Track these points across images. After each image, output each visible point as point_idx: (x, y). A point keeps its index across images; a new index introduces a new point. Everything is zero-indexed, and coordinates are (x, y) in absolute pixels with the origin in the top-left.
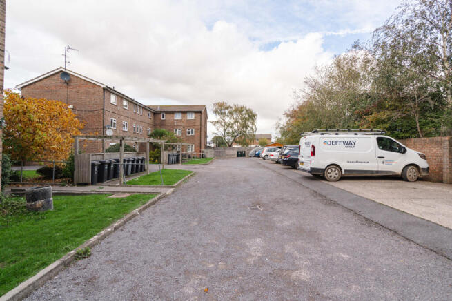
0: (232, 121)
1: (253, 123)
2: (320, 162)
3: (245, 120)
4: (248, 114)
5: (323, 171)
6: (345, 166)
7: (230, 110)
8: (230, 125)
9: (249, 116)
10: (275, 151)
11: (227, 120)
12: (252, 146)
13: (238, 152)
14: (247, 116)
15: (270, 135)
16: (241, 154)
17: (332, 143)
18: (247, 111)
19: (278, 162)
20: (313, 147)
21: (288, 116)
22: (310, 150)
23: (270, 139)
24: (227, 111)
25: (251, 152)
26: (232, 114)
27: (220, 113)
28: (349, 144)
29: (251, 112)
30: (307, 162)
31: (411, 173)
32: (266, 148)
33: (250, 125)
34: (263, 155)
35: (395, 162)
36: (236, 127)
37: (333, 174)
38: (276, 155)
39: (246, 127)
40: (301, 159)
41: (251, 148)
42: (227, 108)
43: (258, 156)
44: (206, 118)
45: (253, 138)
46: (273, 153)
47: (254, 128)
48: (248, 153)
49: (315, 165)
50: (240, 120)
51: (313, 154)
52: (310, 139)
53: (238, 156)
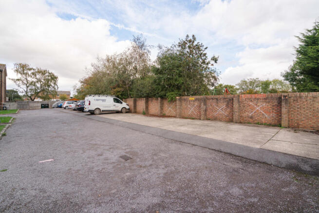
0: (35, 80)
1: (55, 84)
2: (92, 108)
3: (48, 80)
4: (51, 76)
5: (94, 111)
6: (102, 109)
7: (32, 71)
8: (32, 83)
9: (52, 78)
10: (73, 103)
11: (30, 79)
12: (54, 100)
13: (42, 105)
14: (50, 78)
15: (69, 92)
16: (45, 106)
17: (97, 100)
18: (49, 73)
19: (74, 110)
20: (90, 102)
21: (82, 82)
22: (88, 103)
23: (69, 95)
24: (30, 72)
25: (54, 105)
26: (35, 75)
27: (23, 73)
28: (104, 100)
29: (53, 75)
30: (87, 108)
31: (124, 110)
32: (66, 102)
33: (53, 85)
34: (64, 106)
35: (119, 107)
36: (38, 85)
37: (97, 112)
38: (73, 106)
39: (49, 86)
40: (85, 107)
41: (54, 102)
42: (30, 69)
43: (61, 107)
44: (6, 75)
45: (55, 94)
46: (71, 105)
47: (56, 87)
48: (52, 105)
49: (90, 109)
50: (43, 81)
51: (89, 104)
52: (88, 98)
53: (42, 108)
